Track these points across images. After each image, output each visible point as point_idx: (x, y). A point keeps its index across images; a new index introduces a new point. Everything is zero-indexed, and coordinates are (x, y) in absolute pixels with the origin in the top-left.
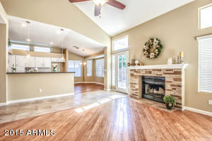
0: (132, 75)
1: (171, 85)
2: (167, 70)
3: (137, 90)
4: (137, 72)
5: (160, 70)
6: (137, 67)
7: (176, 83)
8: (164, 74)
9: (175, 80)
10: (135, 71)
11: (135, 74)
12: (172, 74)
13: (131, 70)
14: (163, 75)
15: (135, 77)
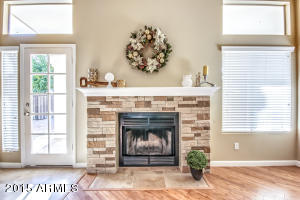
0: (92, 112)
1: (193, 129)
2: (185, 99)
3: (110, 151)
4: (110, 104)
5: (170, 99)
6: (108, 92)
7: (201, 123)
8: (180, 106)
9: (200, 117)
10: (103, 100)
11: (104, 108)
12: (193, 106)
13: (90, 99)
14: (178, 110)
15: (105, 117)
